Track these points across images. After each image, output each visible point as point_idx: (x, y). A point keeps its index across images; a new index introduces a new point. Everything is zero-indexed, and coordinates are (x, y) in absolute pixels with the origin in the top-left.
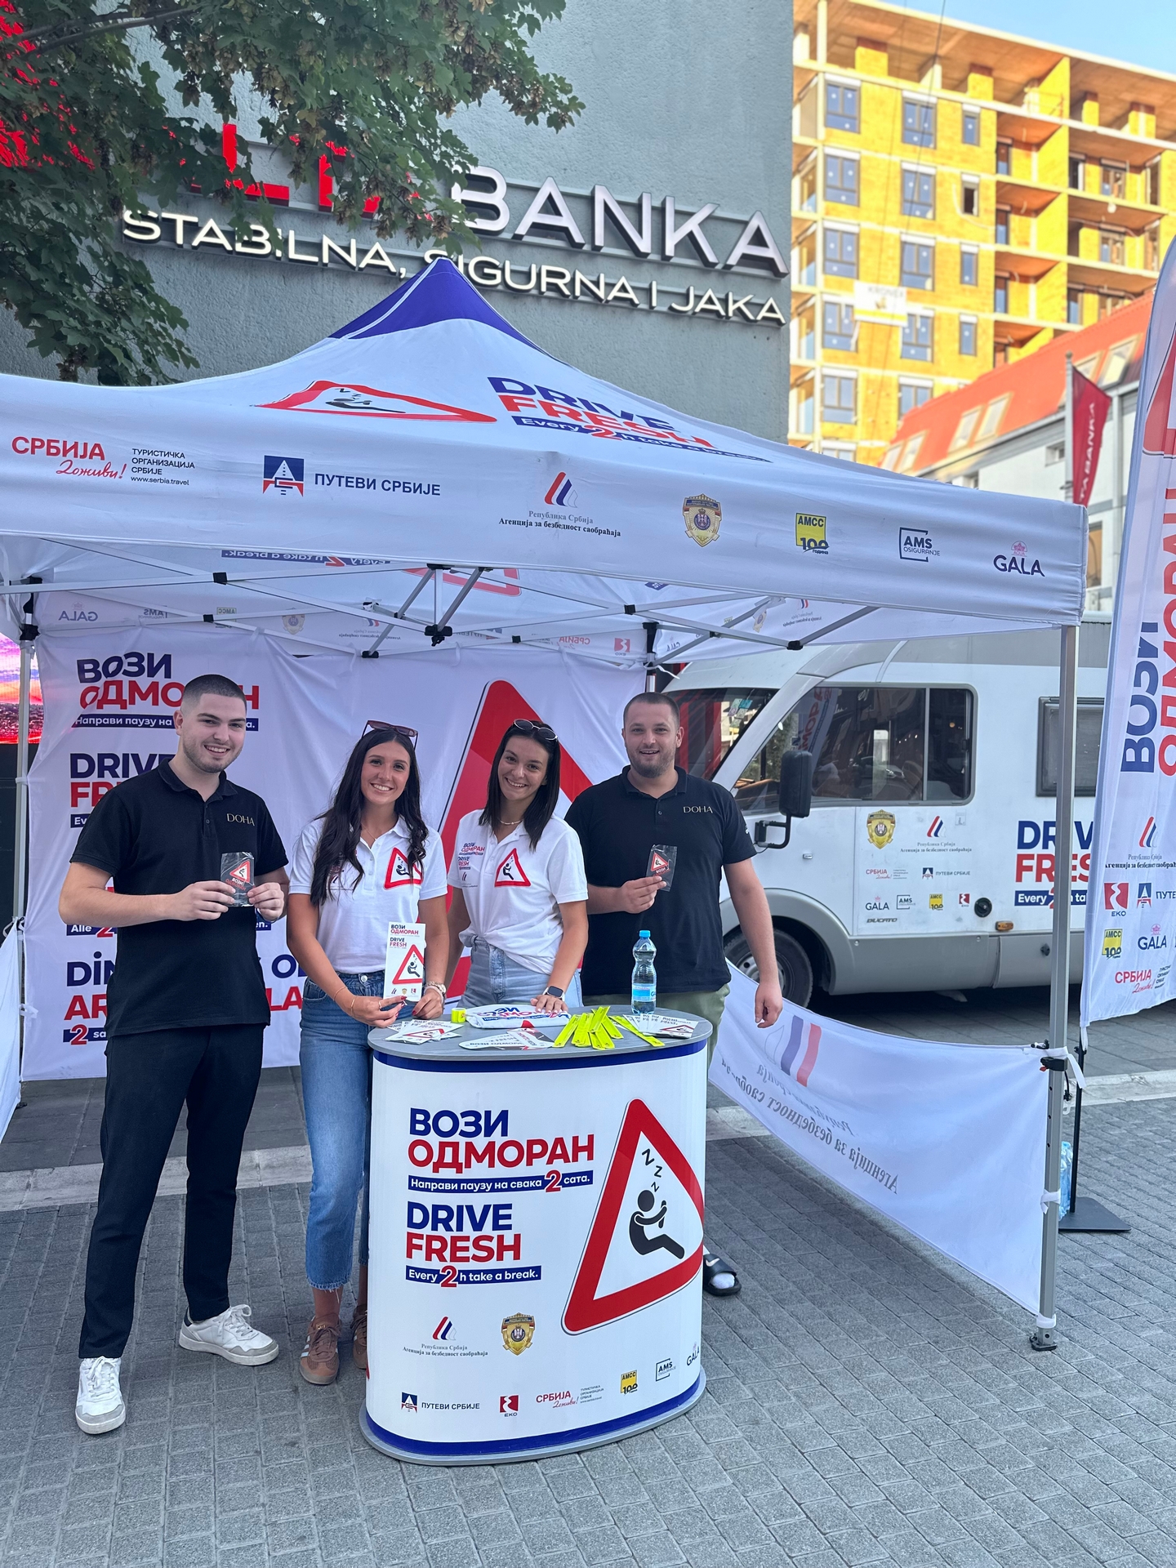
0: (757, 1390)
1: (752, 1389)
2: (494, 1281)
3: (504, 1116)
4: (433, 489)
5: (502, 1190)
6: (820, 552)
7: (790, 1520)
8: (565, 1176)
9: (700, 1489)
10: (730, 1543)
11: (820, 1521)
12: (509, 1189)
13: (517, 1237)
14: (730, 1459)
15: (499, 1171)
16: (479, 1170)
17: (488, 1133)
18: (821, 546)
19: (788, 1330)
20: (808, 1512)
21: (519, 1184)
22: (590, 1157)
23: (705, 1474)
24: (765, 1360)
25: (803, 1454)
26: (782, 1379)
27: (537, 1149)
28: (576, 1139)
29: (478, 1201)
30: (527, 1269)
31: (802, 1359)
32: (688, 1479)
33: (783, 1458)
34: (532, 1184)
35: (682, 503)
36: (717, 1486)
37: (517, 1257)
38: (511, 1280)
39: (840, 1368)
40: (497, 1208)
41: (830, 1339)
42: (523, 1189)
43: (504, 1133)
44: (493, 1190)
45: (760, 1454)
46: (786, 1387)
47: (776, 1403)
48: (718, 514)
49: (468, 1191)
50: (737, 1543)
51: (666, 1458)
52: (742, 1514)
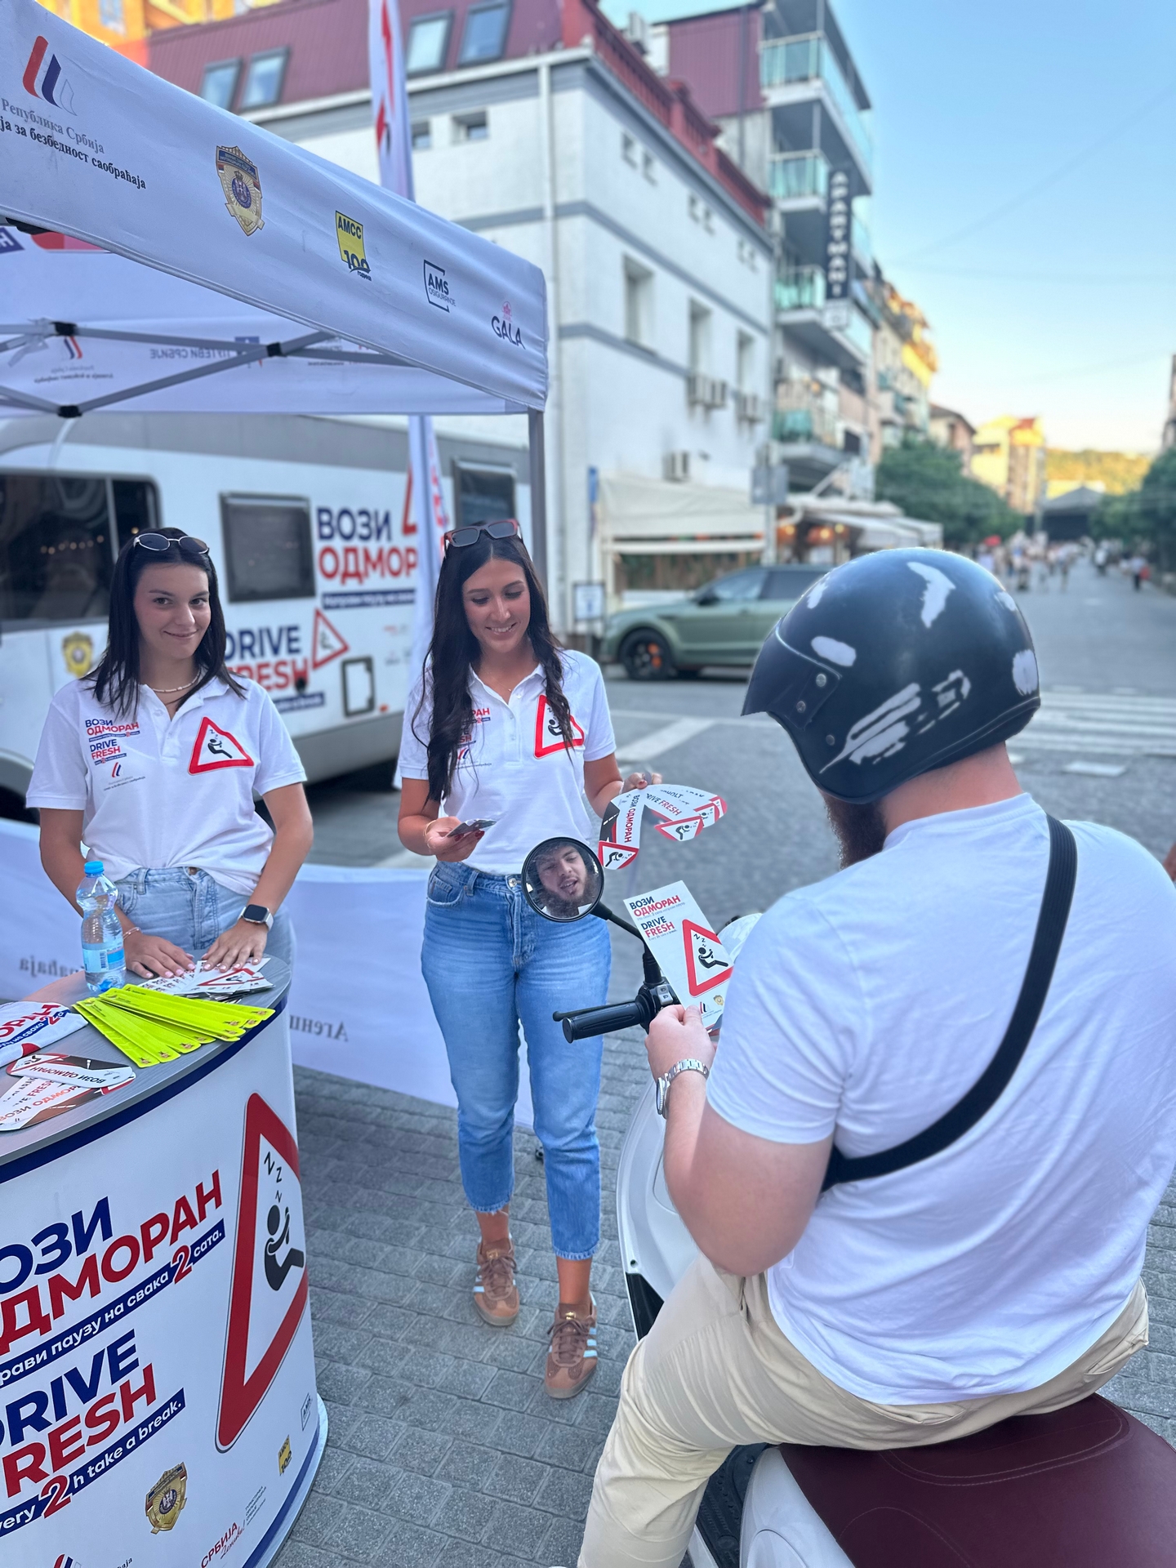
0: (368, 1362)
1: (364, 1366)
2: (126, 1452)
3: (102, 1210)
5: (117, 1318)
7: (543, 1483)
8: (194, 1247)
9: (433, 1521)
10: (520, 1554)
11: (567, 1461)
12: (128, 1310)
13: (148, 1372)
14: (424, 1461)
15: (111, 1291)
16: (77, 1309)
17: (82, 1246)
19: (331, 1275)
20: (547, 1460)
21: (140, 1295)
22: (218, 1203)
23: (419, 1497)
24: (341, 1323)
25: (479, 1401)
26: (379, 1332)
27: (155, 1231)
28: (200, 1188)
29: (81, 1359)
30: (167, 1406)
31: (376, 1298)
32: (408, 1518)
33: (468, 1420)
34: (156, 1284)
36: (443, 1503)
37: (151, 1399)
38: (149, 1435)
39: (419, 1285)
40: (112, 1349)
41: (379, 1259)
42: (147, 1298)
43: (107, 1233)
44: (104, 1326)
45: (444, 1431)
46: (392, 1338)
47: (401, 1364)
49: (65, 1351)
50: (527, 1549)
51: (361, 1512)
52: (497, 1514)
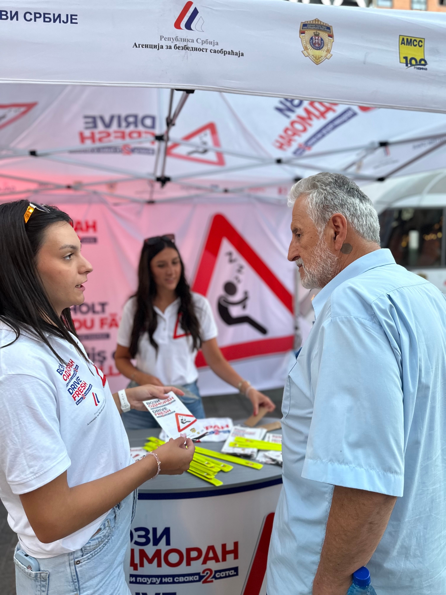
3: (167, 531)
4: (72, 19)
5: (168, 583)
6: (420, 69)
8: (216, 572)
15: (165, 570)
16: (150, 569)
17: (156, 543)
18: (422, 63)
22: (236, 557)
28: (224, 546)
34: (191, 578)
35: (298, 27)
43: (168, 543)
44: (161, 583)
48: (331, 36)
49: (142, 583)
